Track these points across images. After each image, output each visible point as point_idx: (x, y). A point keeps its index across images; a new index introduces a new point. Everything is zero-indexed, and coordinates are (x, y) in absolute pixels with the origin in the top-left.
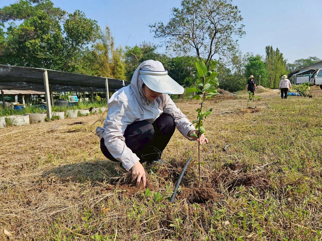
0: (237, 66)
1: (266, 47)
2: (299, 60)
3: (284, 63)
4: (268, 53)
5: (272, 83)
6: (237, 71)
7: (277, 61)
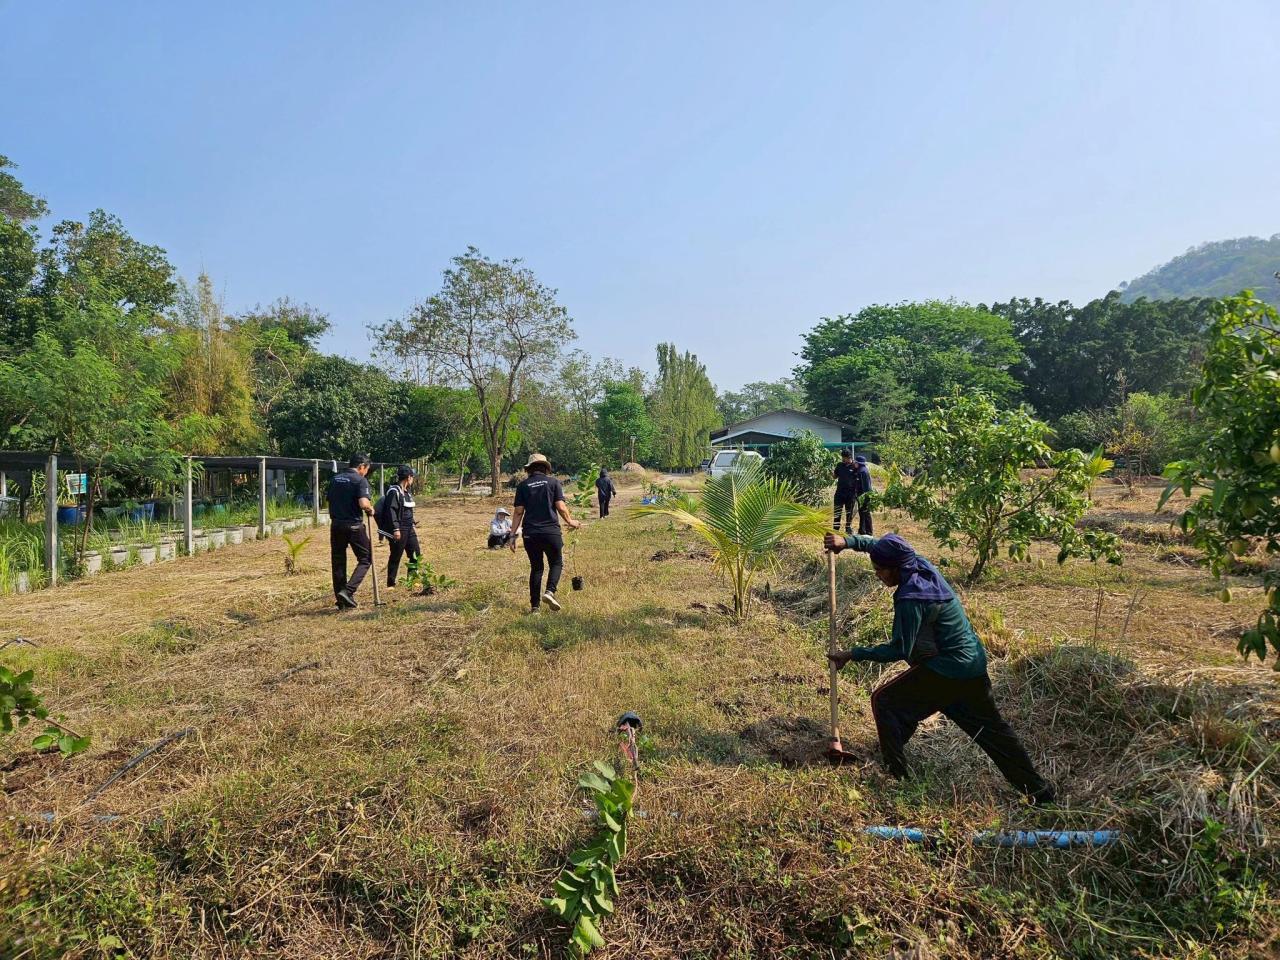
0: (578, 393)
1: (659, 347)
2: (753, 385)
3: (708, 392)
4: (663, 367)
5: (676, 453)
6: (576, 408)
7: (687, 389)
